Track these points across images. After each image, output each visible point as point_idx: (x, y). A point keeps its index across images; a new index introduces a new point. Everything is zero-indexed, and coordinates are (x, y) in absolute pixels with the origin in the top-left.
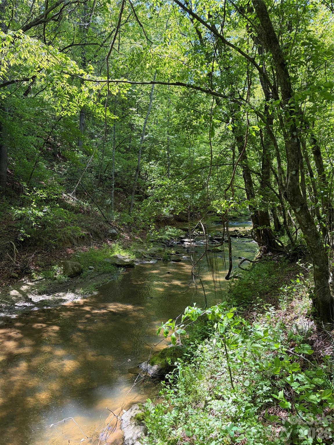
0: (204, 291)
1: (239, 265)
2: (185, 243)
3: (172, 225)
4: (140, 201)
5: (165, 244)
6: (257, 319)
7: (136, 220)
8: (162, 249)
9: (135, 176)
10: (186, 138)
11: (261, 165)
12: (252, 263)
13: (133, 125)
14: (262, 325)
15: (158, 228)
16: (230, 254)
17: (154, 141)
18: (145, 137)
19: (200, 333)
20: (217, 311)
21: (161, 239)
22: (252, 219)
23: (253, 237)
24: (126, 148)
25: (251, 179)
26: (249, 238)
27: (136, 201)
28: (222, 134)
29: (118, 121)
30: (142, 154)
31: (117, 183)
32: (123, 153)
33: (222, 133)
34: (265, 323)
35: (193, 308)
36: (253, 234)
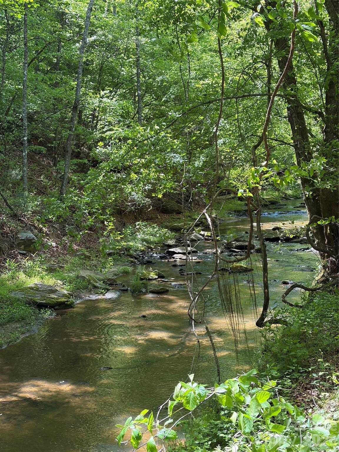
0: (214, 350)
1: (283, 297)
2: (175, 256)
3: (149, 219)
4: (81, 171)
5: (136, 258)
6: (319, 402)
7: (74, 212)
8: (130, 269)
9: (72, 120)
10: (173, 42)
11: (324, 96)
12: (307, 293)
13: (64, 14)
14: (329, 415)
15: (121, 226)
16: (265, 276)
17: (110, 47)
18: (90, 39)
19: (208, 435)
20: (235, 389)
21: (128, 249)
22: (308, 205)
23: (310, 241)
24: (50, 63)
25: (304, 123)
26: (301, 242)
27: (75, 171)
28: (245, 33)
29: (32, 7)
30: (83, 75)
31: (33, 135)
32: (46, 73)
33: (245, 30)
34: (335, 411)
35: (190, 384)
36: (311, 235)
